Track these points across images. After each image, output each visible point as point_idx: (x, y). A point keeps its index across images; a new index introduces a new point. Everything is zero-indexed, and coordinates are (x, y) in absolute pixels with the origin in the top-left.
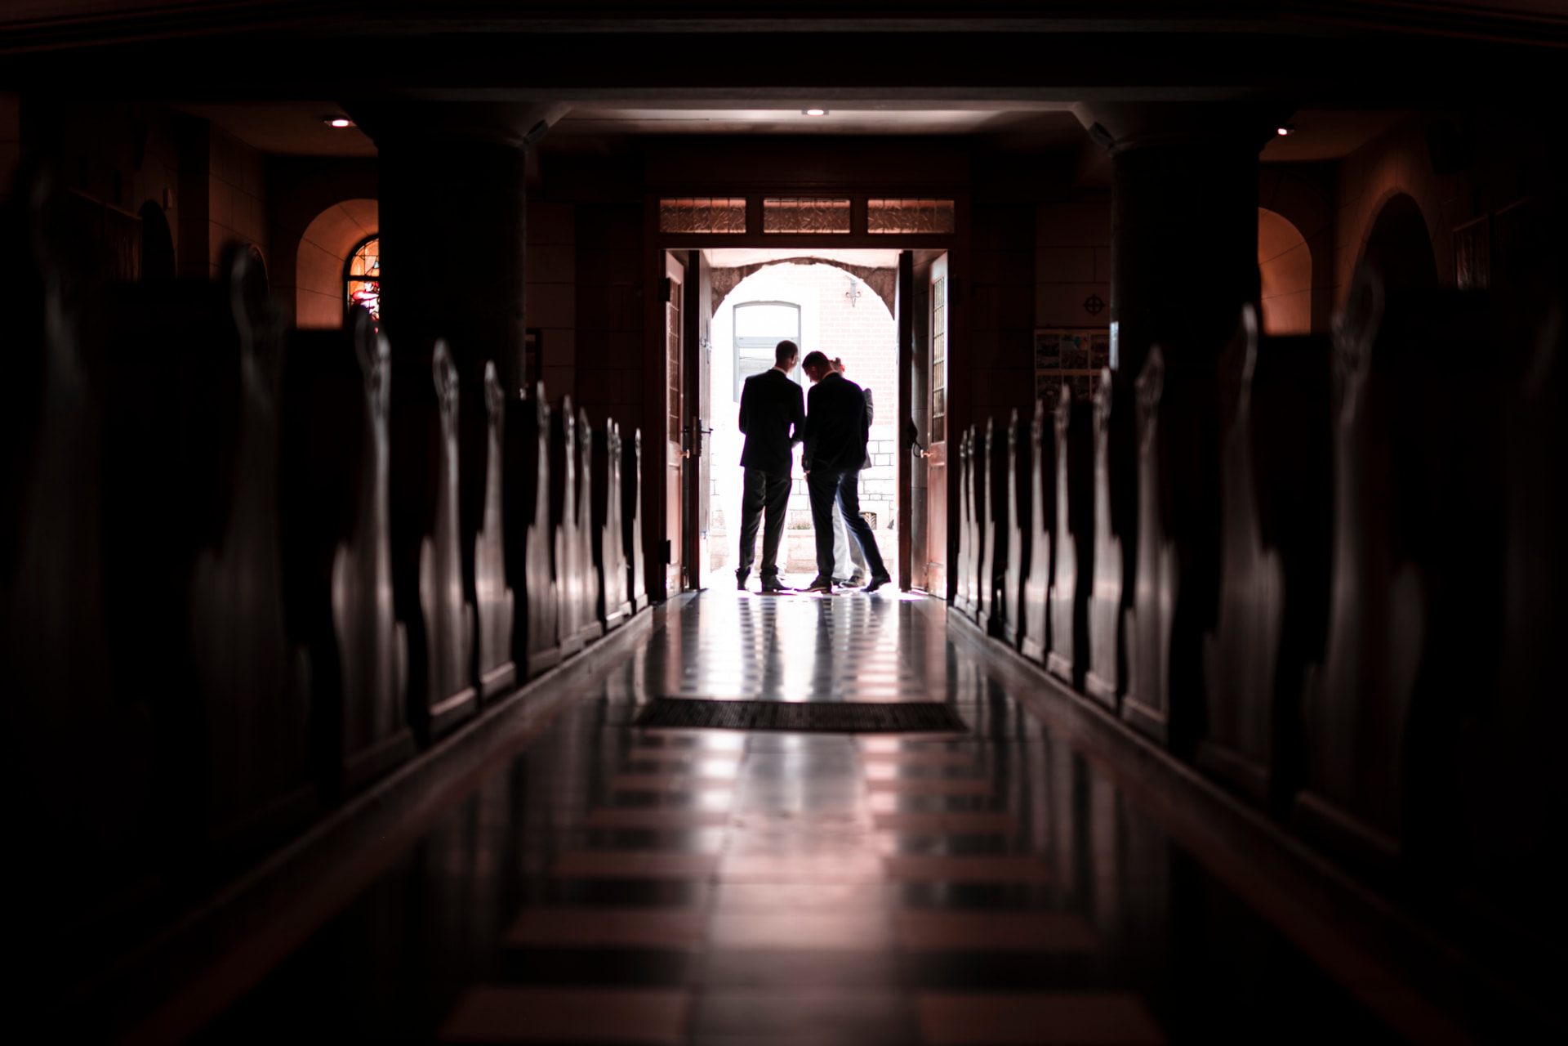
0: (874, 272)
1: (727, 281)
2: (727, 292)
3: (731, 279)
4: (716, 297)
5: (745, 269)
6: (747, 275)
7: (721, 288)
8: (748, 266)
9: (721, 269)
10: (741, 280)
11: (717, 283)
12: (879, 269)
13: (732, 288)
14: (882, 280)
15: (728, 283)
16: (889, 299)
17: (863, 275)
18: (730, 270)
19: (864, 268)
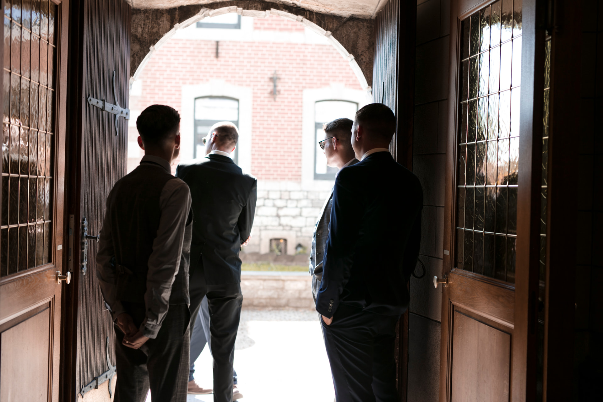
0: (345, 23)
1: (153, 27)
2: (154, 42)
3: (159, 25)
4: (137, 47)
5: (177, 13)
6: (180, 21)
7: (145, 35)
8: (181, 8)
9: (146, 11)
10: (171, 27)
11: (140, 30)
12: (353, 18)
13: (161, 36)
14: (355, 33)
15: (154, 30)
16: (365, 58)
17: (331, 27)
18: (158, 13)
19: (333, 17)
